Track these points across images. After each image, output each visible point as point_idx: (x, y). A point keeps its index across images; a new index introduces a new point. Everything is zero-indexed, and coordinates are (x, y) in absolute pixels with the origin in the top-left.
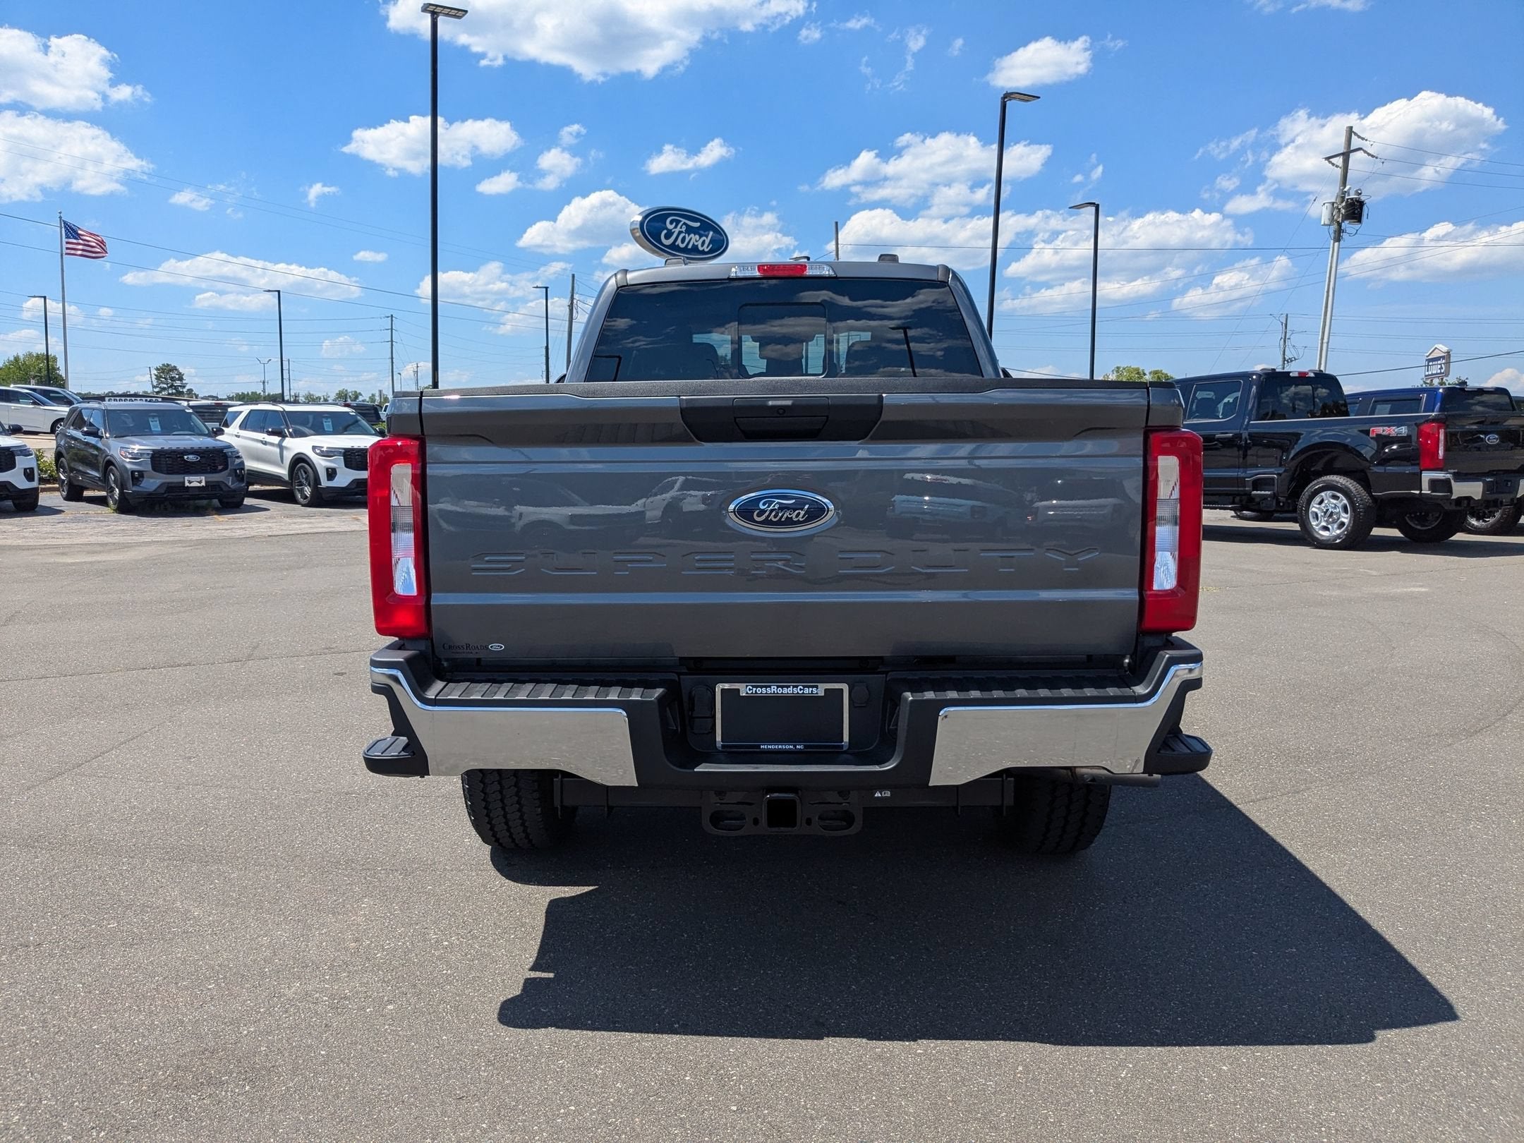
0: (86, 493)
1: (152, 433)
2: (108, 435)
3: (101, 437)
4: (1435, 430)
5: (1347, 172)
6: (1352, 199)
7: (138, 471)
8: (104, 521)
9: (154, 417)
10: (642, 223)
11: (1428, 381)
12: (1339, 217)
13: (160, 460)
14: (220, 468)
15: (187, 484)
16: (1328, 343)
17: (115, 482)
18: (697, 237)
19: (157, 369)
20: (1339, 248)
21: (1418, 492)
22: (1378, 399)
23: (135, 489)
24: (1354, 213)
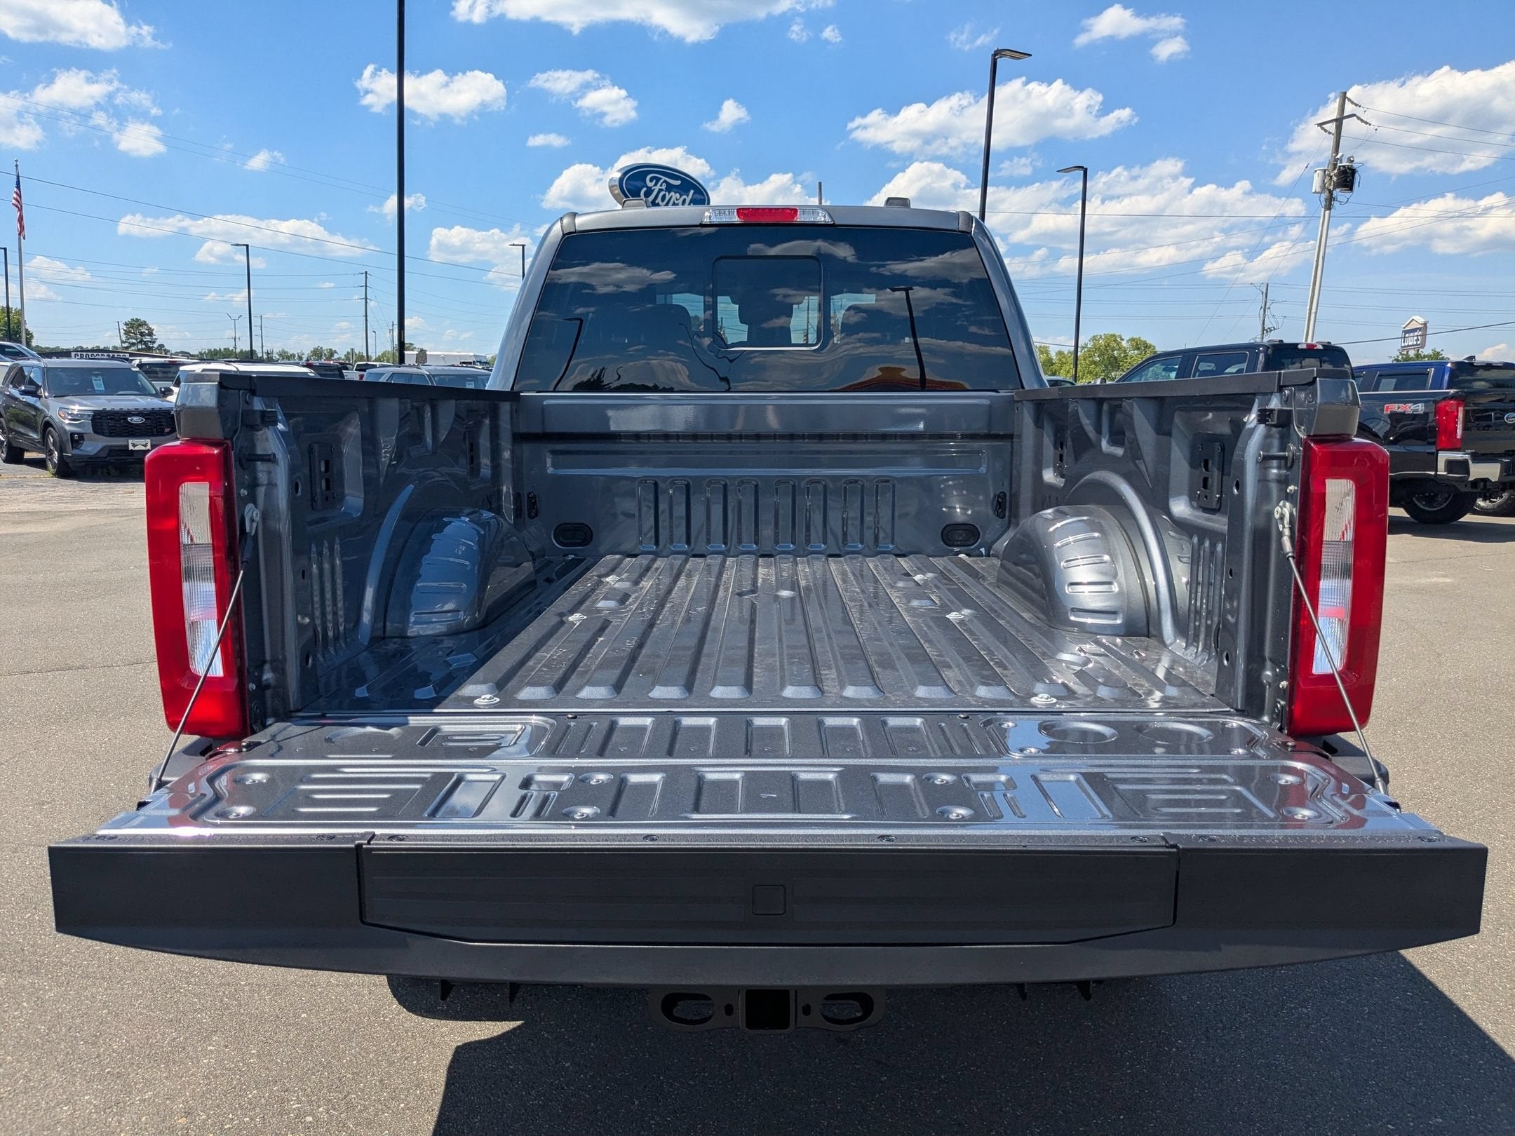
0: (27, 455)
1: (95, 393)
2: (47, 394)
3: (40, 397)
4: (1455, 407)
5: (1340, 138)
6: (1344, 166)
7: (78, 434)
8: (42, 486)
9: (96, 375)
10: (621, 180)
11: (1405, 353)
12: (1330, 184)
13: (104, 422)
14: (167, 430)
15: (131, 448)
16: (1316, 313)
17: (54, 444)
18: (678, 195)
19: (126, 324)
20: (1330, 217)
21: (1433, 473)
22: (1383, 373)
23: (76, 452)
24: (1346, 181)
